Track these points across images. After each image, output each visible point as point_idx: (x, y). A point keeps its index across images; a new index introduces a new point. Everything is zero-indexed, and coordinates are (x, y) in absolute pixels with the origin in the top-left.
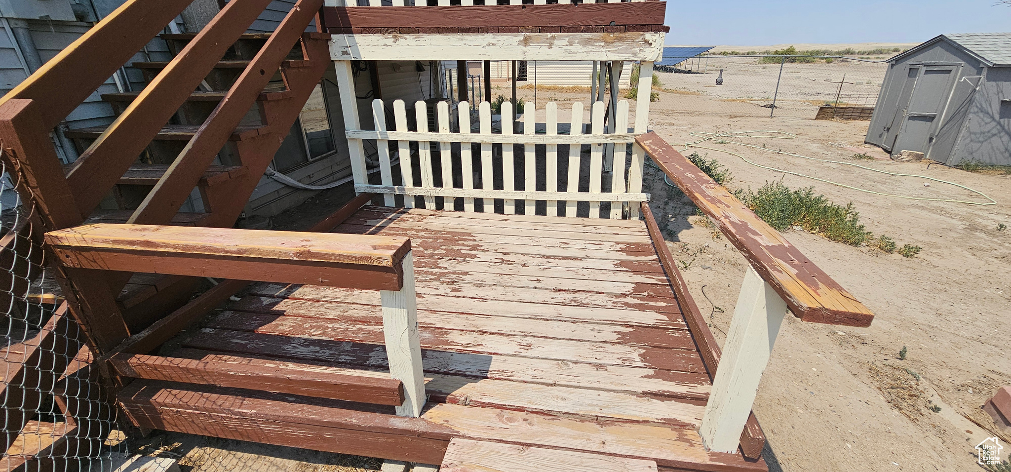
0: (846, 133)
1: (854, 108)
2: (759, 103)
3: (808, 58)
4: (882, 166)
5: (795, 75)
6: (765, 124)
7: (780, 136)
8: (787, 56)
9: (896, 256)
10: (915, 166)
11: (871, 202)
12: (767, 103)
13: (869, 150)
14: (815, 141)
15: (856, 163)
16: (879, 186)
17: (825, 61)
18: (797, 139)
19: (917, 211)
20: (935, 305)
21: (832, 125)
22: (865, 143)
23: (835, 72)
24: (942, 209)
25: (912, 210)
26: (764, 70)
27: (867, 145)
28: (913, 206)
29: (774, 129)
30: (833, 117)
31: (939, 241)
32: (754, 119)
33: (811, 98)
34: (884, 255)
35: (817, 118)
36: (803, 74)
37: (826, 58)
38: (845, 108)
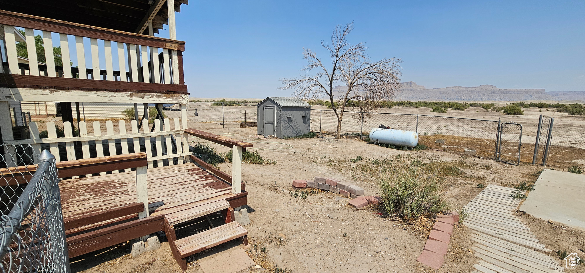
0: (251, 132)
1: (252, 122)
2: (217, 123)
3: (231, 104)
4: (264, 141)
5: (228, 111)
6: (222, 131)
7: (229, 135)
8: (223, 103)
9: (272, 165)
10: (273, 140)
11: (263, 152)
12: (220, 123)
13: (260, 137)
14: (242, 135)
15: (257, 141)
16: (265, 147)
17: (238, 105)
18: (236, 136)
19: (275, 152)
20: (282, 174)
21: (246, 129)
22: (258, 134)
23: (242, 110)
24: (281, 151)
25: (274, 153)
26: (214, 109)
27: (259, 135)
28: (274, 151)
29: (226, 133)
30: (246, 126)
31: (282, 159)
32: (217, 129)
33: (237, 120)
34: (269, 165)
35: (240, 127)
36: (231, 111)
37: (238, 104)
38: (249, 123)
